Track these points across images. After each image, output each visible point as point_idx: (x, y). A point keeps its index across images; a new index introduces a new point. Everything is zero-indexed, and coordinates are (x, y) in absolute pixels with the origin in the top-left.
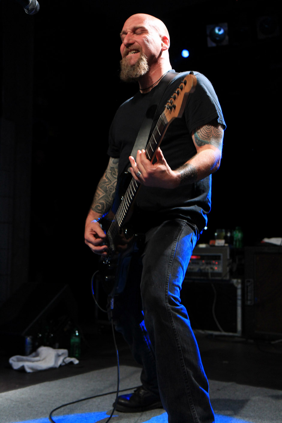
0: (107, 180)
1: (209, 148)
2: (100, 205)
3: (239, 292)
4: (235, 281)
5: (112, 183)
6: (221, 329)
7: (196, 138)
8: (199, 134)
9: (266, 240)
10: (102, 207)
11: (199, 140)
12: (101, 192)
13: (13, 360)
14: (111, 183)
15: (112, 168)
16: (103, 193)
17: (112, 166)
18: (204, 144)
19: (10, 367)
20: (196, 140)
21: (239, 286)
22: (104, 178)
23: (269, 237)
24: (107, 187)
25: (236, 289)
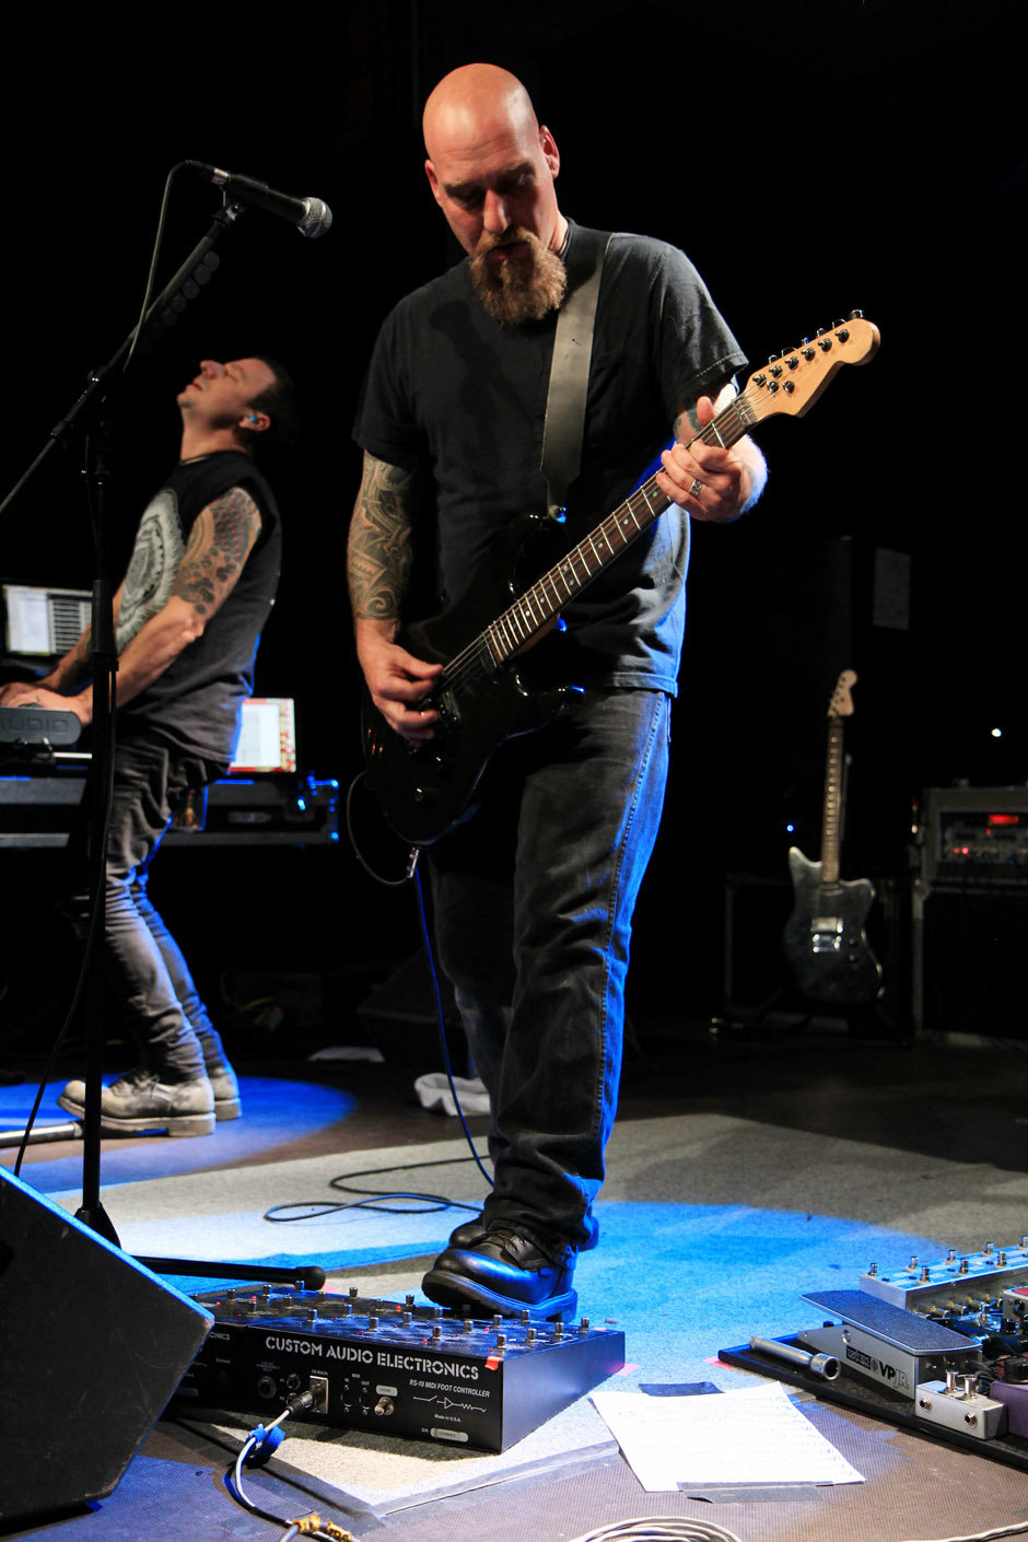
0: (378, 529)
2: (382, 600)
5: (393, 537)
10: (387, 602)
12: (365, 560)
13: (424, 1083)
14: (390, 537)
16: (381, 568)
17: (385, 489)
19: (414, 1100)
24: (385, 547)
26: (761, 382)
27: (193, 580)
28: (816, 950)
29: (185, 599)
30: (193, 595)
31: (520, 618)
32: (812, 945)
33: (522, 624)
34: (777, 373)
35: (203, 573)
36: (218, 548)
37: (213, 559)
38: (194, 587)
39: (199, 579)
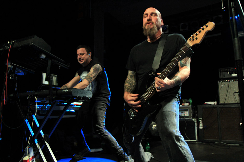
0: (129, 80)
1: (186, 68)
3: (196, 124)
4: (194, 119)
6: (188, 139)
7: (181, 63)
8: (182, 61)
9: (206, 103)
11: (182, 64)
12: (127, 84)
14: (132, 81)
15: (131, 76)
16: (129, 85)
17: (131, 74)
18: (184, 66)
20: (180, 64)
21: (196, 121)
22: (127, 79)
23: (207, 101)
24: (130, 82)
25: (194, 123)
26: (190, 40)
27: (89, 77)
28: (153, 129)
29: (87, 80)
30: (89, 80)
31: (148, 92)
32: (153, 128)
33: (149, 93)
34: (193, 37)
35: (91, 76)
36: (94, 73)
37: (93, 74)
38: (89, 78)
39: (90, 77)
